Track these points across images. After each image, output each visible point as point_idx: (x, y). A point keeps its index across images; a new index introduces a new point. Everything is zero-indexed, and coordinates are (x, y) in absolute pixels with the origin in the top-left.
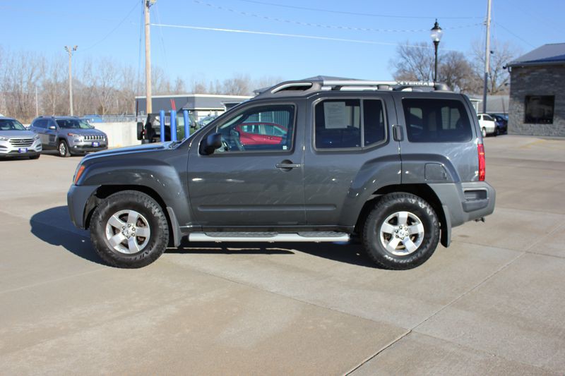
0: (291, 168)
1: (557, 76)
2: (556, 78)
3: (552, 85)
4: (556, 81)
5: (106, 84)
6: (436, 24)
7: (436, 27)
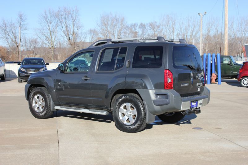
0: (87, 79)
5: (243, 35)
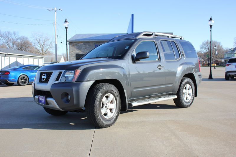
1: (87, 46)
2: (87, 47)
3: (86, 49)
4: (87, 48)
6: (66, 20)
7: (66, 21)
